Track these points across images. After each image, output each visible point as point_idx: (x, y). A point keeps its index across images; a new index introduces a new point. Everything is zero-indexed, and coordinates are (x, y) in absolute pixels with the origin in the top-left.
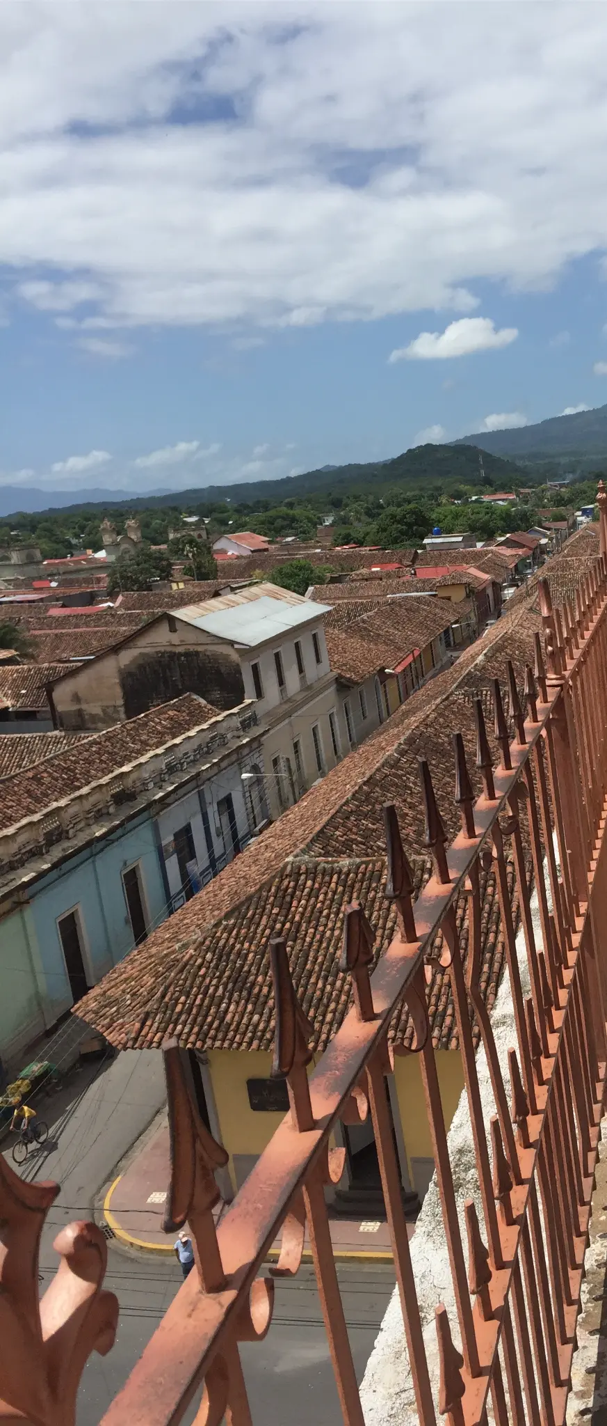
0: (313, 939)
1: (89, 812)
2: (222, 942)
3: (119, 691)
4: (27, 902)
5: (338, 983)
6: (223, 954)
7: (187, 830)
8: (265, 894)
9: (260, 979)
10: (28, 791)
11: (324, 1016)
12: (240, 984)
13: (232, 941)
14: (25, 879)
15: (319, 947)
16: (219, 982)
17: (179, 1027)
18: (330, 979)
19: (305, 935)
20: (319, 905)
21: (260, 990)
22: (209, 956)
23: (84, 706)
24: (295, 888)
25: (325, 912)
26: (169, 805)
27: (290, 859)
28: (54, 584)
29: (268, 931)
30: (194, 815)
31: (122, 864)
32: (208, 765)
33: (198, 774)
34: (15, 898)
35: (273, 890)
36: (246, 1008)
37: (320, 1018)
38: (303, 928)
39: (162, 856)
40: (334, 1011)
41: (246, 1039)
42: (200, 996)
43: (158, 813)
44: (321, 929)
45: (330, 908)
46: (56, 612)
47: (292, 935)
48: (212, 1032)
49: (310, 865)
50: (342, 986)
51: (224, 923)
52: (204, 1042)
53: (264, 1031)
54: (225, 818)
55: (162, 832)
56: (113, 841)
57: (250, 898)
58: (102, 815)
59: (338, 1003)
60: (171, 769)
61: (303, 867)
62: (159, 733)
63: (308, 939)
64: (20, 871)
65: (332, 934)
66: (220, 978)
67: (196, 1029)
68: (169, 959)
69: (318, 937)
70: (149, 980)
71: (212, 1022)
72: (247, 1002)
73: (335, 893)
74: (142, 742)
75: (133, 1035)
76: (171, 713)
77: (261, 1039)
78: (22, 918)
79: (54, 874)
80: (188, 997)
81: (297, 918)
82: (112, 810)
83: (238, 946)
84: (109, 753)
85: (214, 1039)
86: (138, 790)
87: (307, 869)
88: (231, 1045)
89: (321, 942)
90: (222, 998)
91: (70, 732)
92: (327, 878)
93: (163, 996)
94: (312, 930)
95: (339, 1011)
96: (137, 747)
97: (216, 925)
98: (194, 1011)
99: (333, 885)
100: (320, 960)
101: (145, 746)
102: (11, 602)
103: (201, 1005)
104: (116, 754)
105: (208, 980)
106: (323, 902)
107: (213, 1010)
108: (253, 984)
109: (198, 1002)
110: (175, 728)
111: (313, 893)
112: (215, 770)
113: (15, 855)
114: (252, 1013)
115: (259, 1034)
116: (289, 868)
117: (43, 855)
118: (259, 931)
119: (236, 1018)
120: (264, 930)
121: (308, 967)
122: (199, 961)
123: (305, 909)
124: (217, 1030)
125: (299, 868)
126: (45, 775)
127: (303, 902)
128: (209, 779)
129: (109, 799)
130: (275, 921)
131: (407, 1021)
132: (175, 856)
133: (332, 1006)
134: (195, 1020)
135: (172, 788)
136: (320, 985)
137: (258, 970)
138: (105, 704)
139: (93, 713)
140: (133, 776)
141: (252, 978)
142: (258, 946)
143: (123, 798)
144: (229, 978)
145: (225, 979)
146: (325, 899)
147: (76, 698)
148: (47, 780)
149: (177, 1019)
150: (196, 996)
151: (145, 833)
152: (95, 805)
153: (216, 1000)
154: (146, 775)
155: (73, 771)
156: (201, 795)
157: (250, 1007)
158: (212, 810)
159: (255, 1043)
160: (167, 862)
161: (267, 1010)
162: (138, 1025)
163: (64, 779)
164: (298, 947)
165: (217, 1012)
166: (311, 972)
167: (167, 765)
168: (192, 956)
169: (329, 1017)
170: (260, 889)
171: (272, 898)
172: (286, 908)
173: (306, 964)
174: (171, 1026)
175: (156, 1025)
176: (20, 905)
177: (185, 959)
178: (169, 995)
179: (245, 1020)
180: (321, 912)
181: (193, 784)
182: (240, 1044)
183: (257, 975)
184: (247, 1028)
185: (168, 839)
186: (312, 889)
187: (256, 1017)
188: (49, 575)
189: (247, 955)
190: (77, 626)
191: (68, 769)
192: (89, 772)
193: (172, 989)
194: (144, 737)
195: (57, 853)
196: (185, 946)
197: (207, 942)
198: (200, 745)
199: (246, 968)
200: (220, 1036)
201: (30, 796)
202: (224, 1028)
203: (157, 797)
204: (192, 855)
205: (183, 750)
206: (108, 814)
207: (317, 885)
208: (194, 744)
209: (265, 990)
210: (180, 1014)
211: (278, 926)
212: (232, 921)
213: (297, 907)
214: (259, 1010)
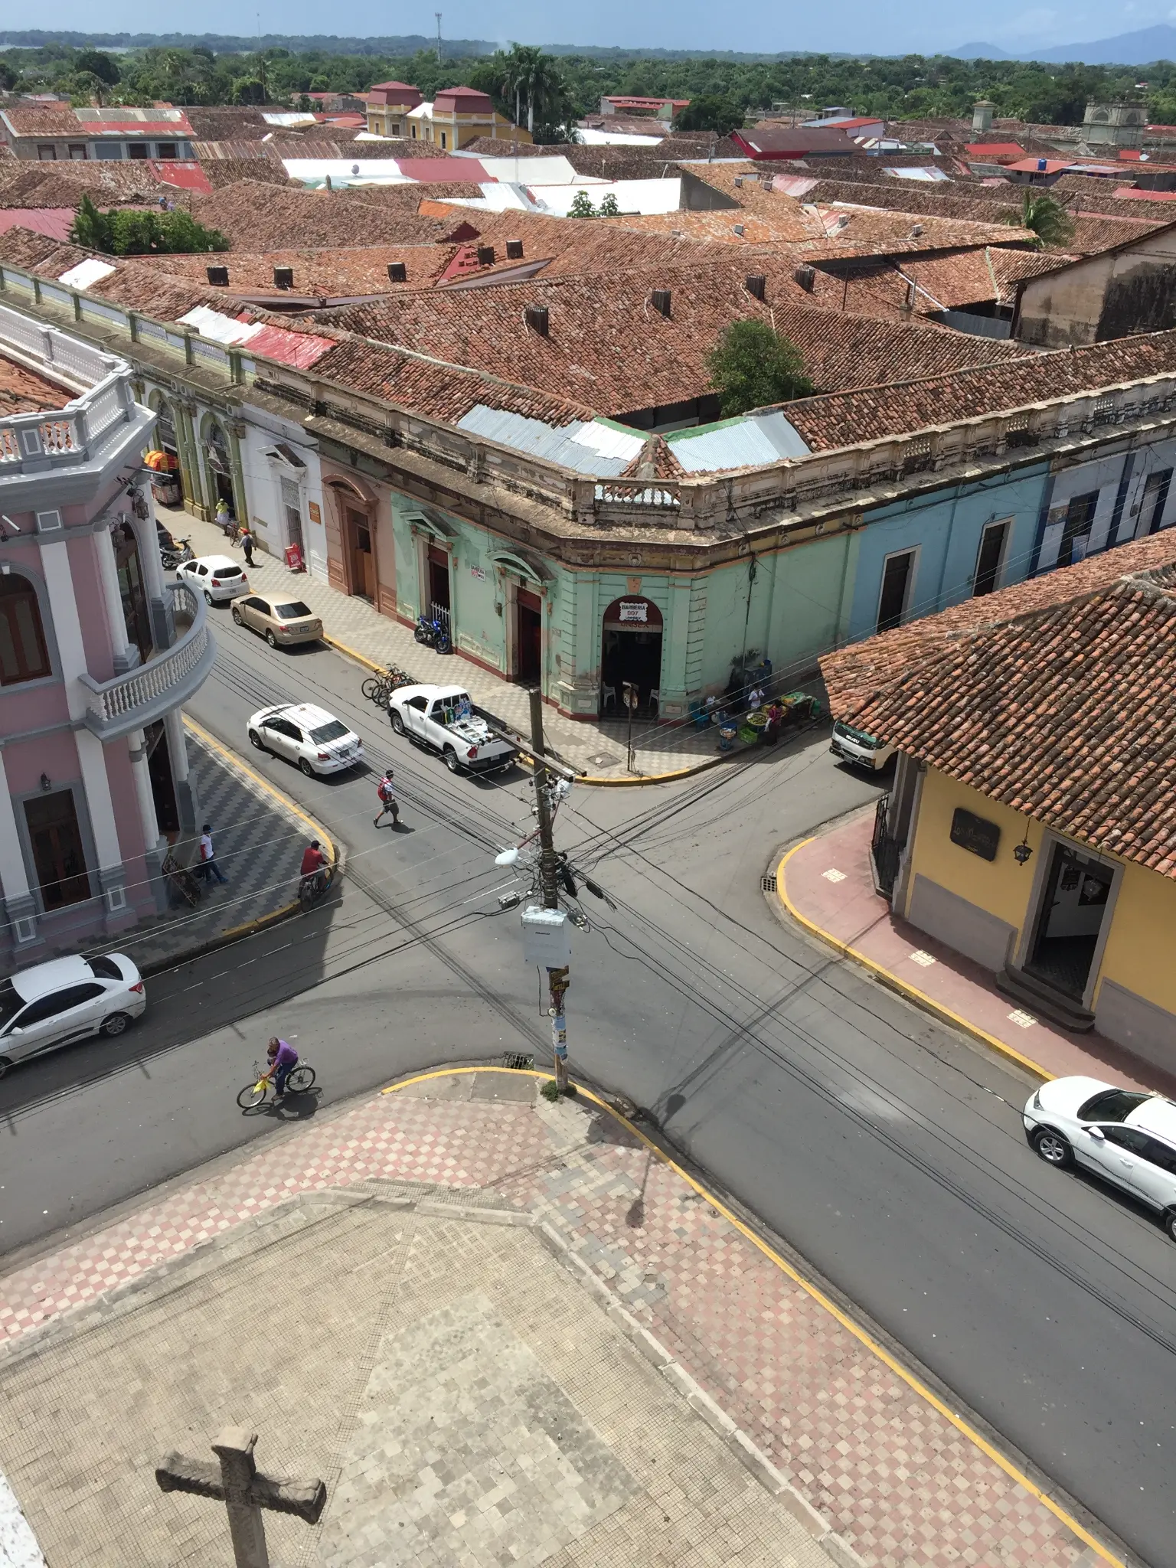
0: (1101, 685)
1: (969, 446)
2: (996, 648)
3: (1098, 307)
4: (856, 528)
5: (1100, 750)
6: (988, 662)
7: (1093, 497)
8: (1074, 610)
9: (1013, 707)
10: (919, 405)
11: (1061, 780)
12: (988, 703)
13: (1007, 650)
14: (861, 502)
15: (1103, 698)
16: (968, 691)
17: (901, 722)
18: (1093, 741)
19: (1094, 678)
20: (1132, 648)
21: (1006, 720)
22: (973, 658)
23: (1052, 317)
24: (1114, 617)
25: (1135, 659)
26: (1079, 462)
27: (1127, 578)
28: (1144, 157)
29: (1052, 656)
30: (1111, 482)
31: (989, 516)
32: (1152, 426)
33: (1134, 434)
34: (846, 519)
35: (1088, 607)
36: (981, 732)
37: (1055, 780)
38: (1097, 668)
39: (1044, 518)
40: (1076, 780)
41: (961, 767)
42: (939, 699)
43: (1060, 469)
44: (1118, 677)
45: (1144, 656)
46: (1123, 193)
47: (1079, 670)
48: (931, 743)
49: (1149, 595)
50: (1103, 756)
51: (1010, 627)
52: (917, 750)
53: (985, 766)
54: (1152, 497)
55: (1056, 492)
56: (986, 488)
57: (1054, 608)
58: (984, 454)
59: (1086, 772)
60: (1101, 419)
61: (1139, 595)
62: (1115, 370)
63: (1095, 683)
64: (861, 492)
65: (1127, 690)
66: (972, 687)
67: (916, 732)
68: (931, 645)
69: (1109, 685)
70: (901, 658)
71: (937, 732)
72: (985, 726)
73: (1160, 640)
74: (1085, 376)
75: (852, 711)
76: (1144, 348)
77: (977, 774)
78: (848, 542)
79: (902, 505)
80: (927, 694)
81: (1096, 654)
82: (1000, 451)
83: (1010, 660)
84: (1037, 381)
85: (929, 751)
86: (1044, 435)
87: (1143, 597)
88: (942, 765)
89: (1109, 692)
90: (961, 710)
91: (1025, 346)
92: (1161, 618)
93: (903, 683)
94: (1105, 675)
95: (1082, 782)
96: (1077, 382)
97: (1000, 627)
98: (924, 713)
99: (1164, 630)
100: (1094, 713)
101: (1089, 381)
102: (1081, 172)
103: (935, 709)
104: (1046, 384)
105: (957, 684)
106: (1139, 646)
107: (944, 719)
108: (1003, 709)
109: (933, 704)
110: (1139, 368)
111: (1133, 631)
112: (1164, 434)
113: (863, 473)
114: (983, 741)
115: (978, 767)
116: (1120, 589)
117: (895, 481)
118: (1043, 651)
119: (963, 740)
120: (1048, 653)
121: (1076, 716)
122: (960, 659)
123: (1113, 645)
124: (938, 743)
125: (1133, 593)
126: (948, 390)
127: (1115, 636)
128: (1148, 444)
129: (1001, 436)
130: (1067, 648)
131: (1157, 832)
132: (1062, 525)
133: (1078, 773)
134: (920, 722)
135: (1089, 442)
136: (1077, 743)
137: (1016, 697)
138: (1077, 318)
139: (1060, 327)
140: (1044, 417)
141: (1005, 702)
142: (1032, 668)
143: (1021, 440)
144: (981, 691)
145: (975, 691)
146: (1144, 643)
147: (1047, 306)
148: (947, 396)
149: (904, 713)
150: (936, 696)
151: (1034, 488)
152: (980, 440)
153: (953, 711)
154: (1063, 420)
155: (982, 393)
156: (1129, 461)
157: (985, 733)
158: (1137, 483)
159: (969, 775)
160: (1048, 530)
161: (1000, 745)
162: (862, 702)
163: (967, 400)
164: (1077, 688)
165: (947, 724)
166: (1076, 723)
167: (1096, 413)
168: (955, 651)
169: (1067, 783)
170: (1072, 603)
171: (1079, 618)
172: (1089, 636)
173: (1076, 711)
174: (894, 718)
175: (880, 710)
176: (849, 528)
177: (946, 652)
178: (909, 684)
179: (971, 746)
180: (1130, 657)
181: (1124, 444)
182: (952, 769)
183: (1012, 701)
184: (969, 755)
185: (1060, 503)
186: (1134, 625)
187: (985, 748)
188: (1146, 145)
189: (1014, 674)
190: (1134, 215)
191: (978, 390)
192: (1000, 398)
193: (915, 678)
194: (1092, 371)
195: (911, 484)
196: (955, 637)
197: (980, 642)
198: (1155, 399)
199: (1004, 689)
200: (936, 751)
201: (919, 411)
202: (945, 744)
203: (1063, 449)
204: (1086, 530)
205: (1128, 398)
206: (994, 454)
207: (1143, 623)
208: (1149, 394)
209: (1012, 721)
210: (910, 708)
211: (1068, 654)
212: (1019, 629)
213: (1104, 640)
214: (992, 740)
